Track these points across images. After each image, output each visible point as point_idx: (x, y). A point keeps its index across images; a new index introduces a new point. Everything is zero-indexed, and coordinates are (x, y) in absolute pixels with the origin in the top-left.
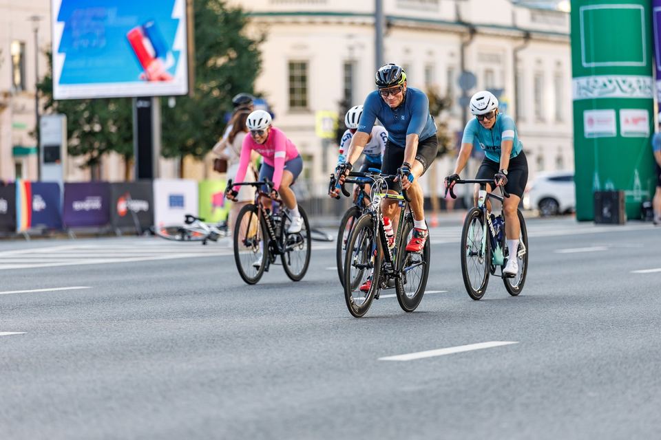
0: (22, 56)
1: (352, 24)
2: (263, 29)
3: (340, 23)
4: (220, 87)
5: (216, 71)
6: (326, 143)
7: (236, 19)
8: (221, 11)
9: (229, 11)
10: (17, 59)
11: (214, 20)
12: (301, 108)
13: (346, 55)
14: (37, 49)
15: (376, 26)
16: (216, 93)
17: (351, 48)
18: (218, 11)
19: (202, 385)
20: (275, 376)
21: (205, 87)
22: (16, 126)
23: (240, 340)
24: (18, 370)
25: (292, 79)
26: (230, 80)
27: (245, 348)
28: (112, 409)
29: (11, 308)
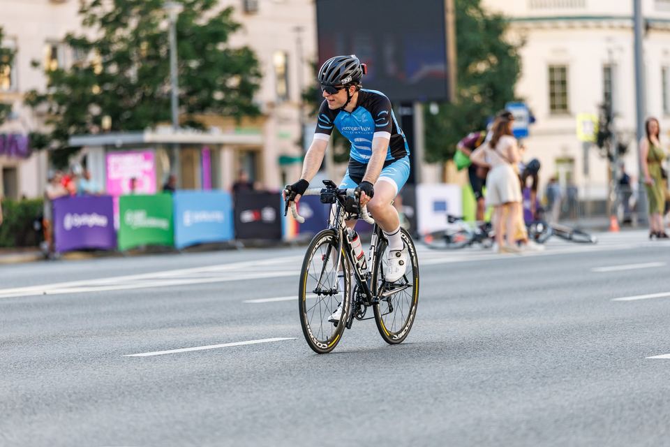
0: (286, 66)
1: (611, 27)
2: (523, 34)
3: (599, 27)
4: (482, 93)
5: (477, 77)
6: (586, 146)
7: (496, 25)
8: (482, 19)
9: (491, 19)
10: (281, 70)
11: (473, 25)
12: (561, 110)
13: (605, 58)
14: (302, 60)
15: (635, 29)
16: (478, 99)
17: (610, 52)
18: (478, 18)
19: (473, 386)
20: (544, 376)
21: (466, 93)
22: (282, 136)
23: (509, 342)
24: (291, 375)
25: (552, 83)
26: (491, 86)
27: (514, 349)
28: (384, 411)
29: (281, 314)
